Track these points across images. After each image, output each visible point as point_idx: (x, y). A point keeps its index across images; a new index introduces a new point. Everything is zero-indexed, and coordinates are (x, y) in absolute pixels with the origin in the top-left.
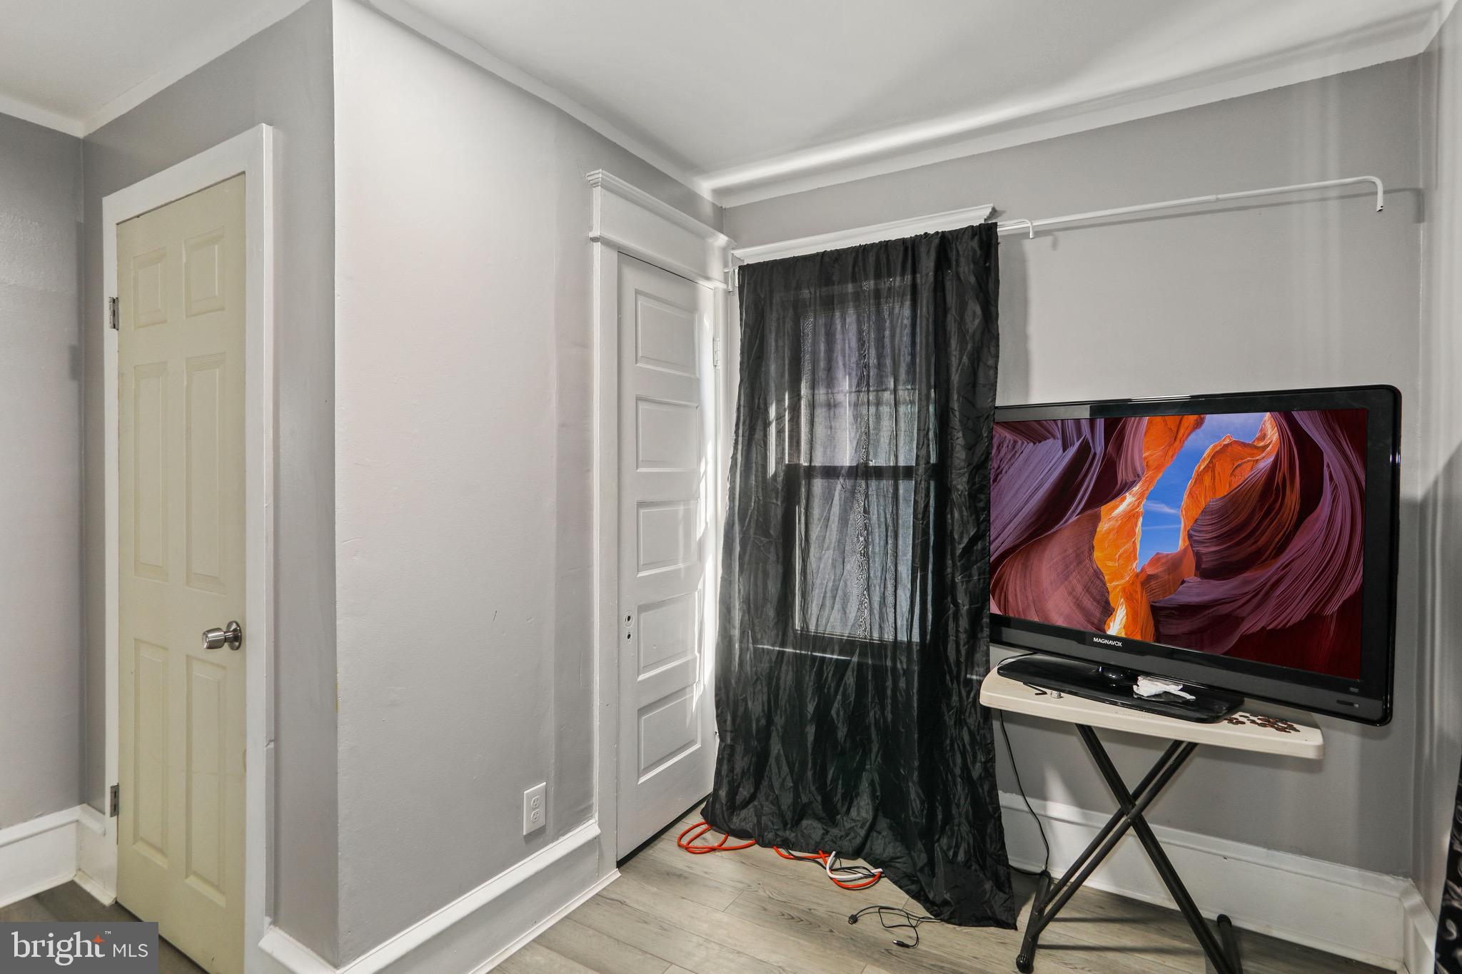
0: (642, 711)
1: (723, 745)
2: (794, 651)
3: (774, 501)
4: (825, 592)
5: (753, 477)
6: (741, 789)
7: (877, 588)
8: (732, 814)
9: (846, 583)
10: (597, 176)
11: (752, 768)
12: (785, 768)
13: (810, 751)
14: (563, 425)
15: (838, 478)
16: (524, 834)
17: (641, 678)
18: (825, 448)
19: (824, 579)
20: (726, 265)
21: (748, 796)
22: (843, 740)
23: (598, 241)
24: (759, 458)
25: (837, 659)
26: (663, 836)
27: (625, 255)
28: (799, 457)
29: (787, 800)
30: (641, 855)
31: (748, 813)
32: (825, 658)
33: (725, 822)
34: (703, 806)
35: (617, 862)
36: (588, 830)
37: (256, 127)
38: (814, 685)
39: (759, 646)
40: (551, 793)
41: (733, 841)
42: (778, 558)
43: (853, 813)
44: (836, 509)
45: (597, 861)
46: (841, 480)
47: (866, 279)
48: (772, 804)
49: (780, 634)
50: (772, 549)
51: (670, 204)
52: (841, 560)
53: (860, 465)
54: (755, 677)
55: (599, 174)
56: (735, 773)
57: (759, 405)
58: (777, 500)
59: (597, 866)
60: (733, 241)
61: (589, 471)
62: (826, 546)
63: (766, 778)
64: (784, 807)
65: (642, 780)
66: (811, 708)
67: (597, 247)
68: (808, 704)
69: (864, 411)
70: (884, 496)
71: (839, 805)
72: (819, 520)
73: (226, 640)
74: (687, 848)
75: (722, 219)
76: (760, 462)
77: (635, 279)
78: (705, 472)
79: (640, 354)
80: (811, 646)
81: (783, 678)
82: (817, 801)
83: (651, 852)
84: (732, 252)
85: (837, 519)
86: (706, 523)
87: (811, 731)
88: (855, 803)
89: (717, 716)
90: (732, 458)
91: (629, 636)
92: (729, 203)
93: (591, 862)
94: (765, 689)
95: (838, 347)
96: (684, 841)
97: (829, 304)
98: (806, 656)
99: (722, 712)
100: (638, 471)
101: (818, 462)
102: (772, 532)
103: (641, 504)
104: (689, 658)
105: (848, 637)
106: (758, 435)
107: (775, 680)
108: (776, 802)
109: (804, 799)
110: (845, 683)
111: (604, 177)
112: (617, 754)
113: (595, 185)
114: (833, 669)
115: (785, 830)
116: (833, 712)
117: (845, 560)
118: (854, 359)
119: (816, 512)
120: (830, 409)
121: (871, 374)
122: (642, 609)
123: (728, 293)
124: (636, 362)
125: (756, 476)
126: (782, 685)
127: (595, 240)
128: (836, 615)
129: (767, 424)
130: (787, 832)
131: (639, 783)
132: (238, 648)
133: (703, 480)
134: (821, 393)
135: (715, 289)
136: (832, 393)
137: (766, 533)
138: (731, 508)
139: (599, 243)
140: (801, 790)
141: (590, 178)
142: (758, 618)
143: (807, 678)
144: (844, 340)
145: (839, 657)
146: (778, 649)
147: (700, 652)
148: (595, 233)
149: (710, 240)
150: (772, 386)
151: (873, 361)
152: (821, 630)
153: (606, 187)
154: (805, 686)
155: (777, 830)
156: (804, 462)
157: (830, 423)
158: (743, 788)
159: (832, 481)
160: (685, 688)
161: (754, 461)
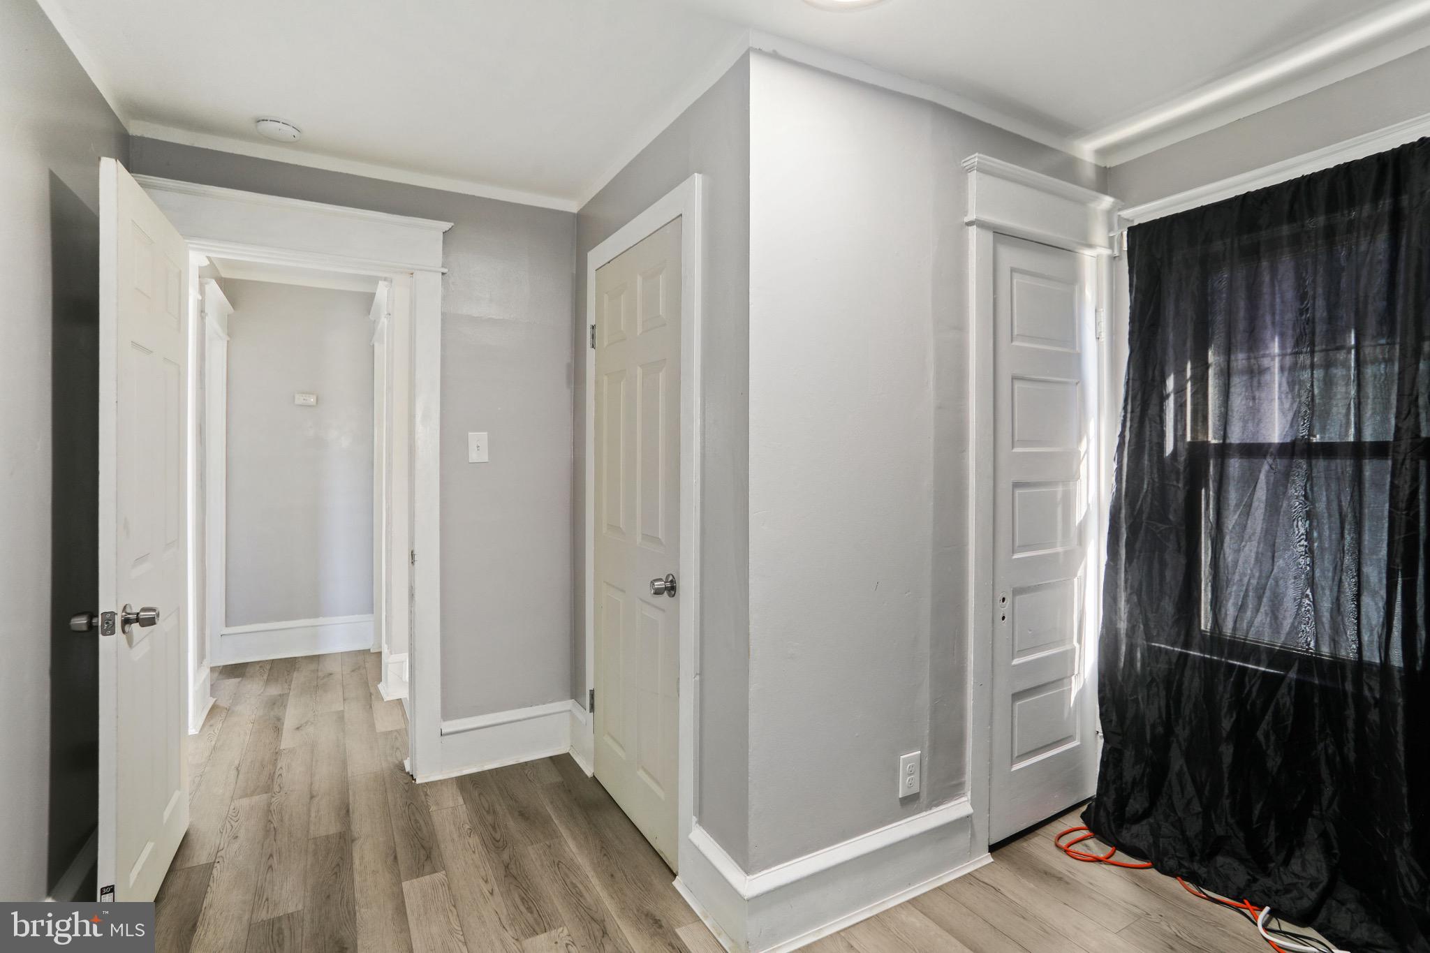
0: (1017, 696)
1: (1109, 747)
2: (1202, 655)
3: (1175, 483)
4: (1247, 590)
5: (1146, 457)
6: (1131, 801)
7: (1327, 592)
8: (1120, 826)
9: (1277, 582)
10: (972, 161)
11: (1145, 779)
12: (1190, 789)
13: (1226, 775)
14: (939, 407)
15: (1265, 457)
16: (900, 796)
17: (1016, 662)
18: (1245, 422)
19: (1244, 574)
20: (1110, 229)
21: (1141, 811)
22: (1275, 770)
23: (973, 225)
24: (1154, 434)
25: (1264, 672)
26: (1037, 831)
27: (1001, 235)
28: (1206, 434)
29: (1194, 827)
30: (1015, 845)
31: (1142, 828)
32: (1247, 668)
33: (1112, 833)
34: (1084, 808)
35: (989, 846)
36: (959, 808)
37: (691, 177)
38: (1231, 697)
39: (1153, 644)
40: (926, 762)
41: (1120, 857)
42: (1179, 547)
43: (1295, 865)
44: (1261, 493)
45: (969, 841)
46: (1270, 460)
47: (1312, 213)
48: (1174, 826)
49: (1183, 632)
50: (1172, 537)
51: (1048, 175)
52: (1270, 554)
53: (1298, 442)
54: (1149, 679)
55: (975, 158)
56: (1124, 780)
57: (1154, 376)
58: (1178, 482)
59: (969, 845)
60: (1119, 201)
61: (964, 451)
62: (1246, 537)
63: (1164, 795)
64: (1190, 833)
65: (1016, 767)
66: (1227, 724)
67: (973, 231)
68: (1223, 720)
69: (1306, 375)
70: (1338, 479)
71: (1272, 850)
72: (1237, 506)
73: (666, 588)
74: (1066, 851)
75: (1107, 179)
76: (1155, 440)
77: (1010, 257)
78: (1087, 452)
79: (1016, 332)
80: (1226, 651)
81: (1186, 683)
82: (1238, 838)
83: (1025, 844)
84: (1119, 213)
85: (1263, 505)
86: (1088, 505)
87: (1227, 752)
88: (1297, 853)
89: (1101, 715)
90: (1119, 436)
91: (1003, 618)
92: (1112, 162)
93: (963, 840)
94: (1163, 693)
95: (1266, 299)
96: (1064, 842)
97: (1252, 254)
98: (1219, 663)
99: (1106, 711)
100: (1013, 451)
101: (1235, 437)
102: (1171, 517)
103: (1016, 485)
104: (1068, 647)
105: (1281, 647)
106: (1153, 410)
107: (1175, 684)
108: (1179, 824)
109: (1220, 830)
110: (1277, 704)
111: (980, 160)
112: (991, 737)
113: (970, 169)
114: (1259, 682)
115: (1192, 861)
116: (1260, 735)
117: (1276, 554)
118: (1290, 316)
119: (1233, 496)
120: (1252, 378)
121: (1318, 330)
122: (1017, 592)
123: (1113, 259)
124: (1012, 341)
125: (1150, 455)
126: (1186, 693)
127: (970, 224)
128: (1262, 618)
129: (1163, 398)
130: (1195, 864)
131: (1013, 769)
132: (673, 596)
133: (1084, 462)
134: (1240, 359)
135: (1098, 257)
136: (1255, 358)
137: (1164, 519)
138: (1118, 490)
139: (975, 226)
140: (1214, 820)
141: (965, 165)
142: (1152, 613)
143: (1221, 688)
144: (1273, 294)
145: (1267, 670)
146: (1179, 650)
147: (1079, 641)
148: (971, 216)
149: (1092, 205)
150: (1171, 352)
151: (1321, 313)
152: (1240, 634)
153: (982, 170)
154: (1218, 697)
155: (1182, 858)
156: (1212, 439)
157: (1253, 392)
158: (1135, 799)
159: (1256, 461)
160: (1063, 679)
161: (1147, 439)
